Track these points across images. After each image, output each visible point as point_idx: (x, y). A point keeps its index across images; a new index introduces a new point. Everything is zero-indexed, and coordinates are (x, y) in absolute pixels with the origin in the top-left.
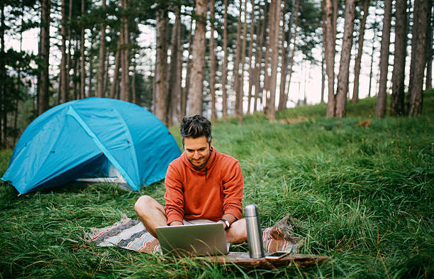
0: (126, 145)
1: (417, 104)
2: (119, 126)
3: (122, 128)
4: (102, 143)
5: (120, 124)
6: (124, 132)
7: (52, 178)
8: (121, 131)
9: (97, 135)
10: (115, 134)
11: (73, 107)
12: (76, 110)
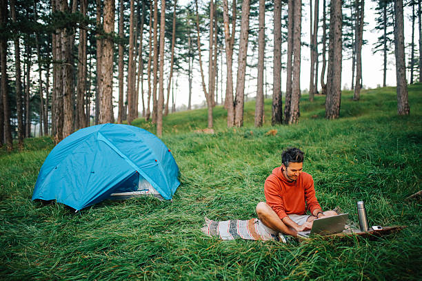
0: (154, 163)
1: (296, 113)
2: (145, 148)
3: (148, 149)
4: (135, 163)
5: (145, 146)
6: (150, 153)
7: (98, 195)
8: (148, 152)
9: (128, 156)
10: (143, 155)
11: (101, 133)
12: (104, 136)
